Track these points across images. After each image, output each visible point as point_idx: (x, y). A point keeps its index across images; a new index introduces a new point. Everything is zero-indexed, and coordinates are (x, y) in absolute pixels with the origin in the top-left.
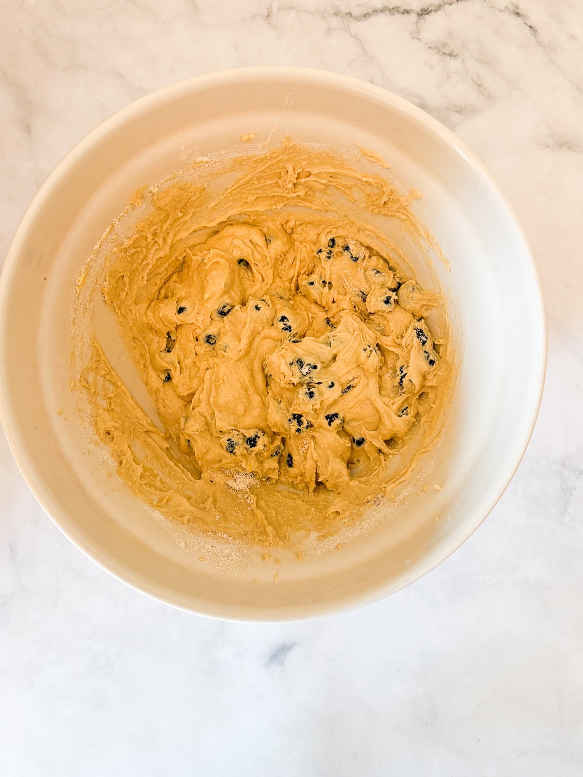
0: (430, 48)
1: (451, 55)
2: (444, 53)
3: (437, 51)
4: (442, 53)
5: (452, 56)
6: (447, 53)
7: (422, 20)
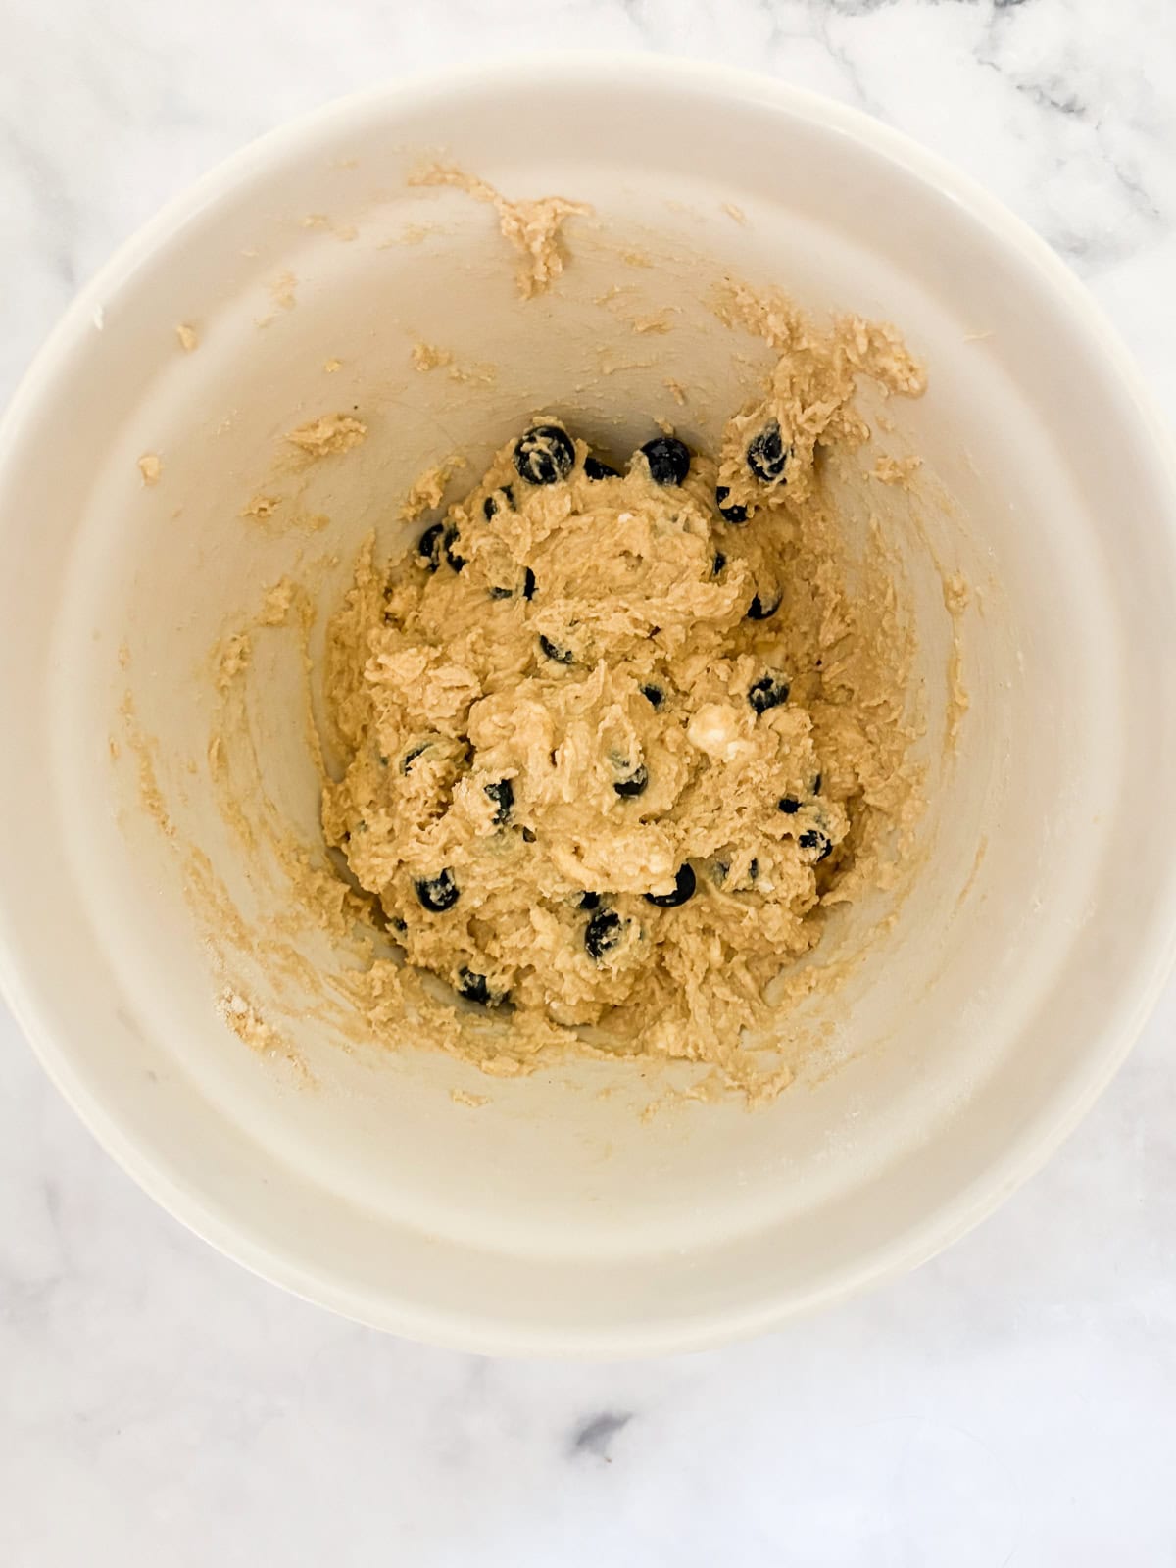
0: (1020, 88)
1: (1069, 108)
2: (1054, 103)
3: (1037, 97)
4: (1047, 103)
5: (1072, 111)
6: (1062, 105)
7: (1007, 19)
